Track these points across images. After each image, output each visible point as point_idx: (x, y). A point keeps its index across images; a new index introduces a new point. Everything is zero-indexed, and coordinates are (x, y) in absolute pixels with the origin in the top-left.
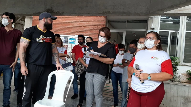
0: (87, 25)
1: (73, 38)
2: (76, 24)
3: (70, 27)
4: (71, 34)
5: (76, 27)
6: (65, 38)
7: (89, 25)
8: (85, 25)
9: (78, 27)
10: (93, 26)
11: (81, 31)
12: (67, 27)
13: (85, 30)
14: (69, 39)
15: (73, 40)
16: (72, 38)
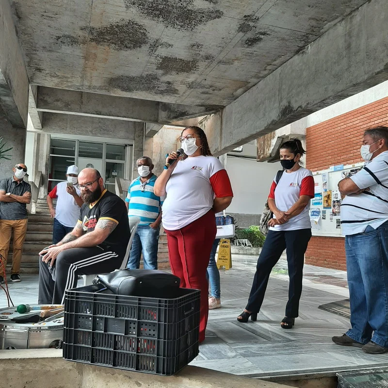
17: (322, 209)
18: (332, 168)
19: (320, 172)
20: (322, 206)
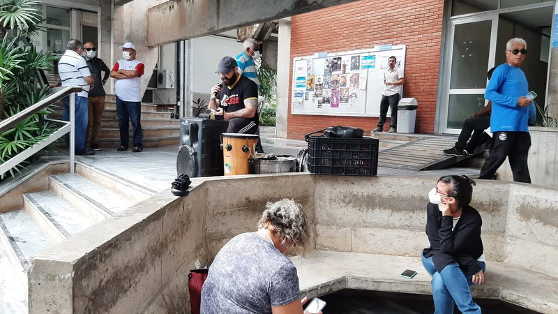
0: (401, 16)
1: (371, 54)
2: (377, 20)
3: (362, 29)
4: (366, 46)
5: (377, 27)
6: (353, 58)
7: (404, 15)
8: (395, 17)
9: (380, 26)
10: (414, 17)
11: (387, 34)
12: (358, 30)
13: (395, 30)
14: (361, 58)
15: (369, 61)
16: (367, 55)
17: (305, 91)
18: (316, 55)
19: (304, 58)
20: (305, 88)
